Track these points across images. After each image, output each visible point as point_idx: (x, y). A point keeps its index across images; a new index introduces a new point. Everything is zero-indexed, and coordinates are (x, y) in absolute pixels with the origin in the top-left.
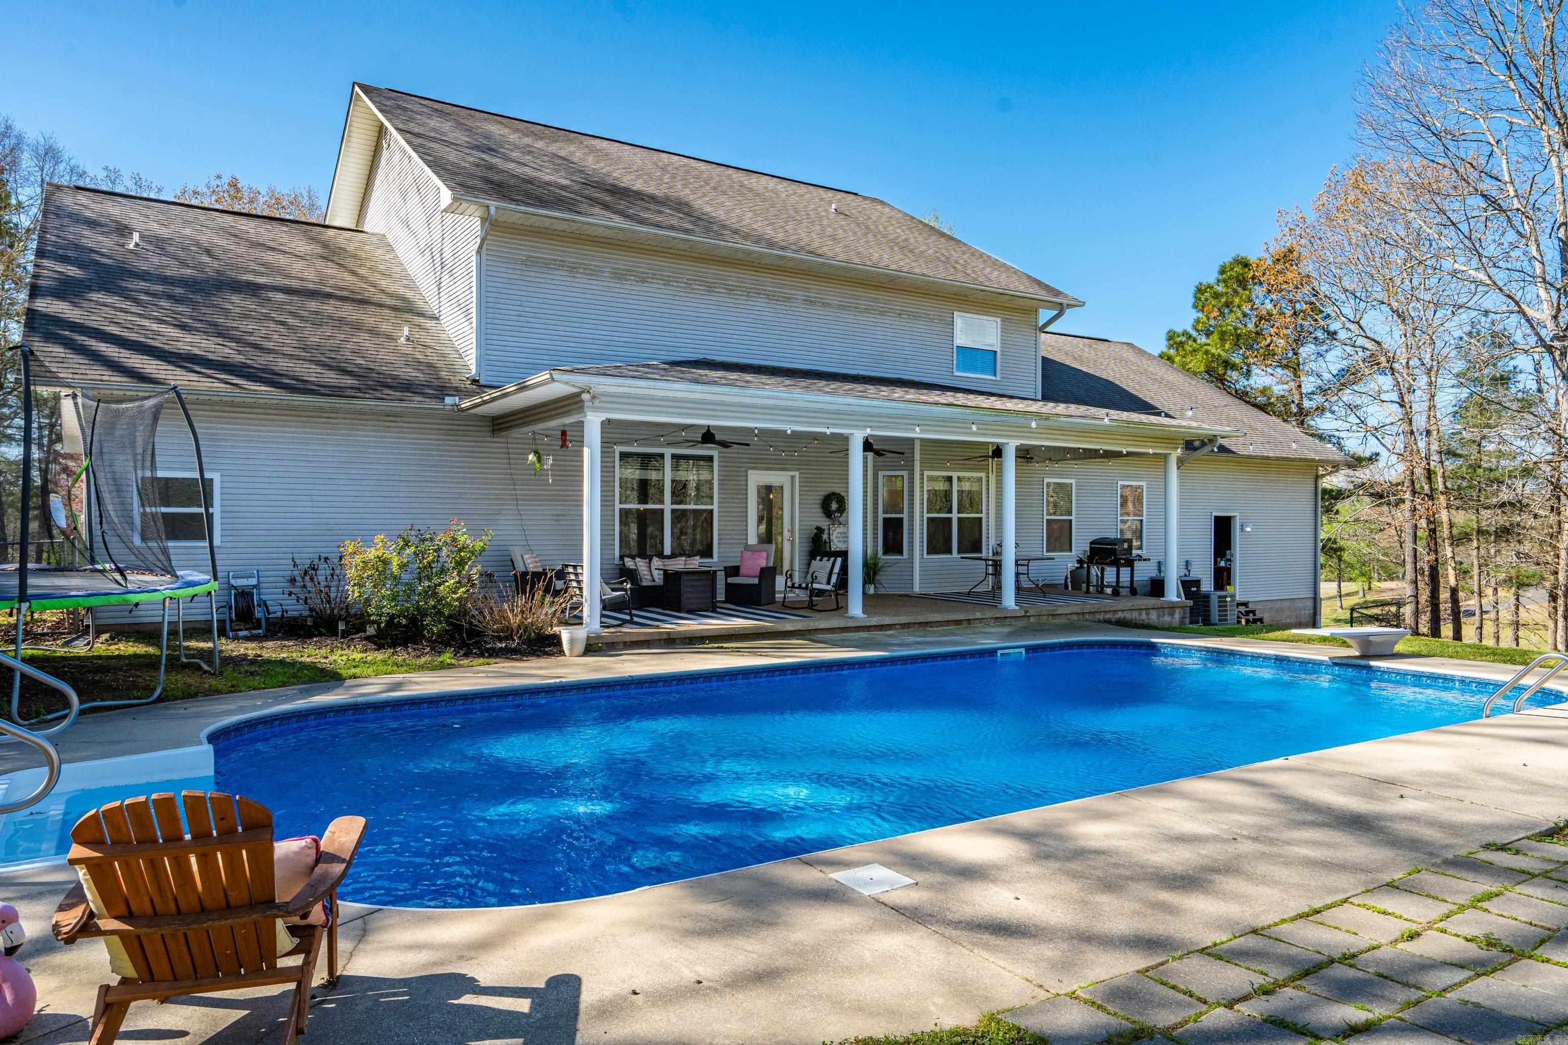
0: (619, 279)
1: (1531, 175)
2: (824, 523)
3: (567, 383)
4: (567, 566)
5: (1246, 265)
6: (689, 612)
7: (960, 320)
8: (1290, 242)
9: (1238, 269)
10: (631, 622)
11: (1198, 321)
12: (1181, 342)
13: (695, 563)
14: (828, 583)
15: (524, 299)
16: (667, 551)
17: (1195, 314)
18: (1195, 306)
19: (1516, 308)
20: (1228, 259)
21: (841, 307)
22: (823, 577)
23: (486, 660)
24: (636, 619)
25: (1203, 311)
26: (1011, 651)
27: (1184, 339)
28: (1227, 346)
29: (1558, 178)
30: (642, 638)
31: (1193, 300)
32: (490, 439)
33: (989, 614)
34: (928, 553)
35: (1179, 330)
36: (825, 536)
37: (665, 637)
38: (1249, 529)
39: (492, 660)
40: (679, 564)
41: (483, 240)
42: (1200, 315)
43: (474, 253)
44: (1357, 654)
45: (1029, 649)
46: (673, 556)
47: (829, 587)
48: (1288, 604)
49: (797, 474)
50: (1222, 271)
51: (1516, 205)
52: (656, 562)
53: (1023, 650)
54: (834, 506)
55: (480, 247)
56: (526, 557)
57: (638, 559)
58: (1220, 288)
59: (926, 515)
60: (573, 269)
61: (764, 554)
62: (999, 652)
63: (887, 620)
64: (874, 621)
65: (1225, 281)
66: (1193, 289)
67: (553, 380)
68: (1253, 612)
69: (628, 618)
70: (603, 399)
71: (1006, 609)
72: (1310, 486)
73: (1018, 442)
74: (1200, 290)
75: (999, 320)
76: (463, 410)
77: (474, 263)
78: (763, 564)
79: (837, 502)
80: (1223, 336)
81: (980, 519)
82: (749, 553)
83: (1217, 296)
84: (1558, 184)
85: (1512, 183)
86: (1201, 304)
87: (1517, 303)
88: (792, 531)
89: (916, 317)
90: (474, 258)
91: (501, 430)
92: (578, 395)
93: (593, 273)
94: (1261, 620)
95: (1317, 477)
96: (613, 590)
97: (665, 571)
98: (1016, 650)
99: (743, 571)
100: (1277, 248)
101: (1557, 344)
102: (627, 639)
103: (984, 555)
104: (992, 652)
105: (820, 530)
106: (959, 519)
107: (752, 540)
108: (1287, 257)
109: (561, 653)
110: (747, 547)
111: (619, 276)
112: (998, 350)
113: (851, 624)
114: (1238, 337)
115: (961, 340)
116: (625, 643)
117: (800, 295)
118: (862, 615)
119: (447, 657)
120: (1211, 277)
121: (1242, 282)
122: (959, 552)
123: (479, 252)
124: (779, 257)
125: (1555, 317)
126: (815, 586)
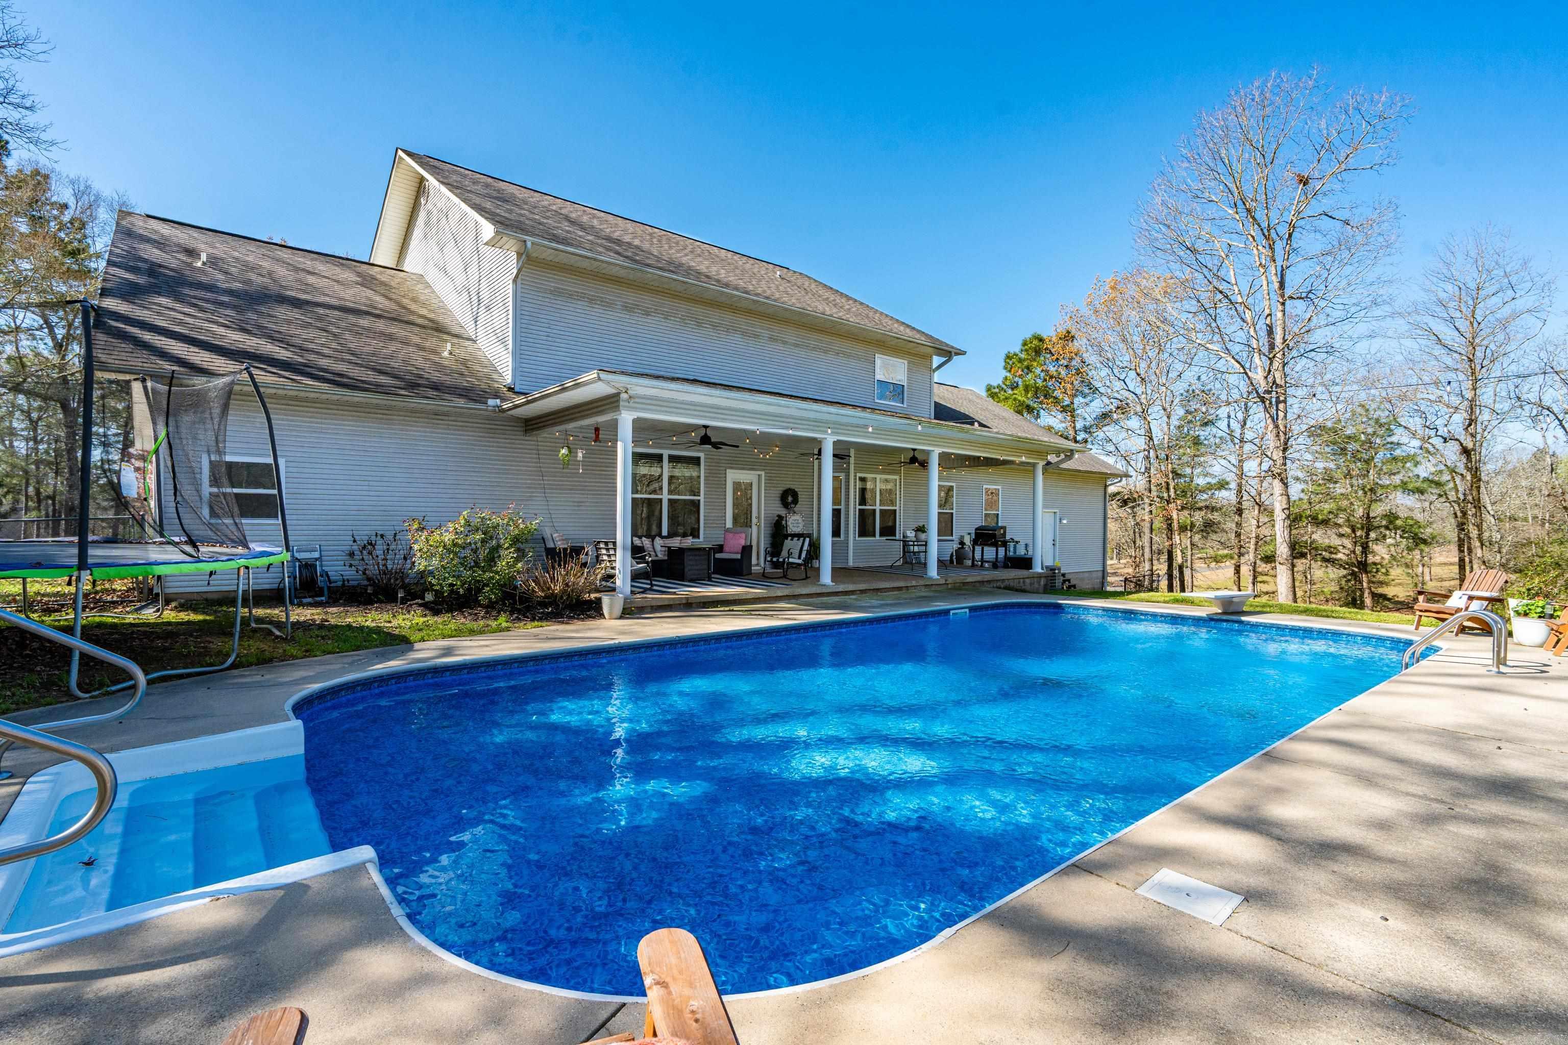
0: (629, 311)
1: (1251, 279)
2: (783, 512)
3: (608, 383)
4: (599, 542)
5: (1041, 340)
6: (690, 581)
7: (880, 360)
8: (1069, 325)
9: (1035, 342)
10: (650, 589)
11: (1006, 378)
12: (996, 393)
13: (689, 542)
14: (799, 558)
15: (552, 322)
16: (665, 532)
17: (1005, 373)
18: (1005, 368)
19: (1242, 371)
20: (1028, 336)
21: (796, 345)
22: (796, 552)
23: (540, 623)
24: (655, 588)
25: (1010, 371)
26: (959, 611)
27: (997, 390)
28: (1029, 395)
29: (1265, 283)
30: (666, 603)
31: (1003, 364)
32: (522, 437)
33: (922, 582)
34: (859, 536)
35: (995, 384)
36: (784, 522)
37: (684, 602)
38: (1065, 522)
39: (544, 624)
40: (676, 543)
41: (519, 271)
42: (1008, 374)
43: (511, 282)
44: (1220, 611)
45: (972, 609)
46: (671, 535)
47: (800, 561)
48: (1087, 575)
49: (763, 473)
50: (1025, 344)
51: (1240, 300)
52: (658, 541)
53: (967, 610)
54: (790, 499)
55: (517, 276)
56: (555, 535)
57: (644, 539)
58: (1023, 356)
59: (858, 507)
60: (591, 300)
61: (743, 535)
62: (952, 612)
63: (851, 587)
64: (841, 588)
65: (1026, 350)
66: (1004, 356)
67: (599, 379)
68: (1069, 581)
69: (649, 586)
70: (637, 400)
71: (931, 579)
72: (1101, 493)
73: (940, 450)
74: (1008, 357)
75: (906, 362)
76: (504, 411)
77: (511, 291)
78: (743, 542)
79: (792, 496)
80: (1027, 389)
81: (895, 511)
82: (731, 535)
83: (1021, 361)
84: (1265, 287)
85: (1236, 284)
86: (1009, 367)
87: (1243, 367)
88: (758, 518)
89: (849, 356)
90: (511, 286)
91: (533, 430)
92: (618, 394)
93: (609, 305)
94: (1074, 586)
95: (1106, 487)
96: (638, 563)
97: (669, 548)
98: (963, 611)
99: (726, 548)
100: (1062, 330)
101: (1267, 396)
102: (654, 603)
103: (897, 537)
104: (947, 612)
105: (780, 518)
106: (881, 510)
107: (729, 524)
108: (1068, 337)
109: (601, 616)
110: (727, 531)
111: (627, 308)
112: (905, 384)
113: (824, 590)
114: (1037, 389)
115: (879, 376)
116: (652, 607)
117: (766, 333)
118: (831, 584)
119: (503, 620)
120: (1016, 348)
121: (1038, 352)
122: (881, 535)
123: (515, 281)
124: (754, 301)
125: (1266, 378)
126: (791, 560)
